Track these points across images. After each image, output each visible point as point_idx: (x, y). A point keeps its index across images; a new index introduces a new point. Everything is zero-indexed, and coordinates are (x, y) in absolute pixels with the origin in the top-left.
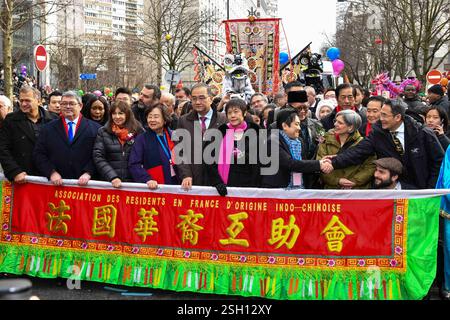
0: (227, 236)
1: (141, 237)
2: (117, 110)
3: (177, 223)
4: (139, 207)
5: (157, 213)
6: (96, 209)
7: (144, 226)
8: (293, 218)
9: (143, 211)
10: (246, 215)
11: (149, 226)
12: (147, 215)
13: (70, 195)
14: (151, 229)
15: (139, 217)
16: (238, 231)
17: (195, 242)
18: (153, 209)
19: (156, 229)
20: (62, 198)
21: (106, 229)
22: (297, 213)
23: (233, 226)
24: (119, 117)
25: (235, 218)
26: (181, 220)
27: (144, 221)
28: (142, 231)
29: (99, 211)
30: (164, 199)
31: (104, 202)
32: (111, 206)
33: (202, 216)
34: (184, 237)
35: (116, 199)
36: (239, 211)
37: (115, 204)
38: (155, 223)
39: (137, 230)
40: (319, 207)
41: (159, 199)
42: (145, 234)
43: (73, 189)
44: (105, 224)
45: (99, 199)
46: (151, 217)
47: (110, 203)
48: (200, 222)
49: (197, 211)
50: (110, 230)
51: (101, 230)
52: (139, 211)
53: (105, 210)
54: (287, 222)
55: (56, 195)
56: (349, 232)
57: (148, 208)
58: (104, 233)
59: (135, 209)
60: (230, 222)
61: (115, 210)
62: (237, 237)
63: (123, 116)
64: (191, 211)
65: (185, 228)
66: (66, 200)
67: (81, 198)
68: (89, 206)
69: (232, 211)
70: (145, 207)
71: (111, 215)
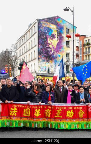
0: (56, 115)
1: (36, 116)
5: (40, 110)
6: (24, 109)
8: (72, 111)
9: (36, 110)
10: (61, 110)
11: (38, 114)
12: (38, 111)
16: (59, 114)
17: (49, 116)
18: (39, 109)
19: (40, 114)
22: (73, 109)
23: (58, 113)
25: (58, 111)
26: (46, 111)
31: (26, 108)
33: (51, 110)
34: (46, 116)
36: (59, 109)
37: (30, 108)
38: (40, 113)
40: (76, 108)
42: (37, 116)
44: (27, 113)
45: (25, 107)
46: (38, 112)
47: (28, 108)
48: (50, 112)
49: (49, 109)
50: (28, 115)
51: (26, 115)
53: (27, 110)
54: (70, 111)
55: (13, 106)
56: (84, 113)
57: (38, 109)
59: (34, 109)
60: (57, 112)
62: (59, 116)
63: (36, 87)
64: (48, 109)
65: (46, 113)
67: (20, 107)
69: (58, 109)
71: (29, 111)
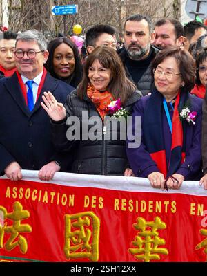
2: (97, 64)
3: (196, 241)
4: (135, 216)
5: (164, 225)
6: (68, 217)
7: (144, 245)
9: (142, 222)
11: (153, 245)
12: (149, 228)
13: (29, 194)
14: (156, 249)
15: (136, 231)
18: (158, 219)
19: (165, 250)
20: (18, 199)
21: (86, 249)
24: (99, 75)
27: (144, 237)
28: (143, 253)
29: (73, 220)
30: (174, 203)
31: (79, 207)
32: (92, 213)
35: (97, 203)
37: (97, 211)
38: (163, 241)
39: (134, 250)
41: (166, 203)
42: (147, 258)
43: (32, 185)
44: (84, 241)
45: (72, 202)
46: (155, 232)
47: (90, 208)
50: (92, 251)
51: (79, 251)
52: (135, 221)
53: (83, 219)
55: (8, 194)
57: (150, 217)
58: (82, 254)
59: (128, 218)
61: (98, 220)
63: (106, 75)
66: (22, 201)
67: (45, 199)
68: (57, 213)
70: (144, 215)
71: (92, 227)
